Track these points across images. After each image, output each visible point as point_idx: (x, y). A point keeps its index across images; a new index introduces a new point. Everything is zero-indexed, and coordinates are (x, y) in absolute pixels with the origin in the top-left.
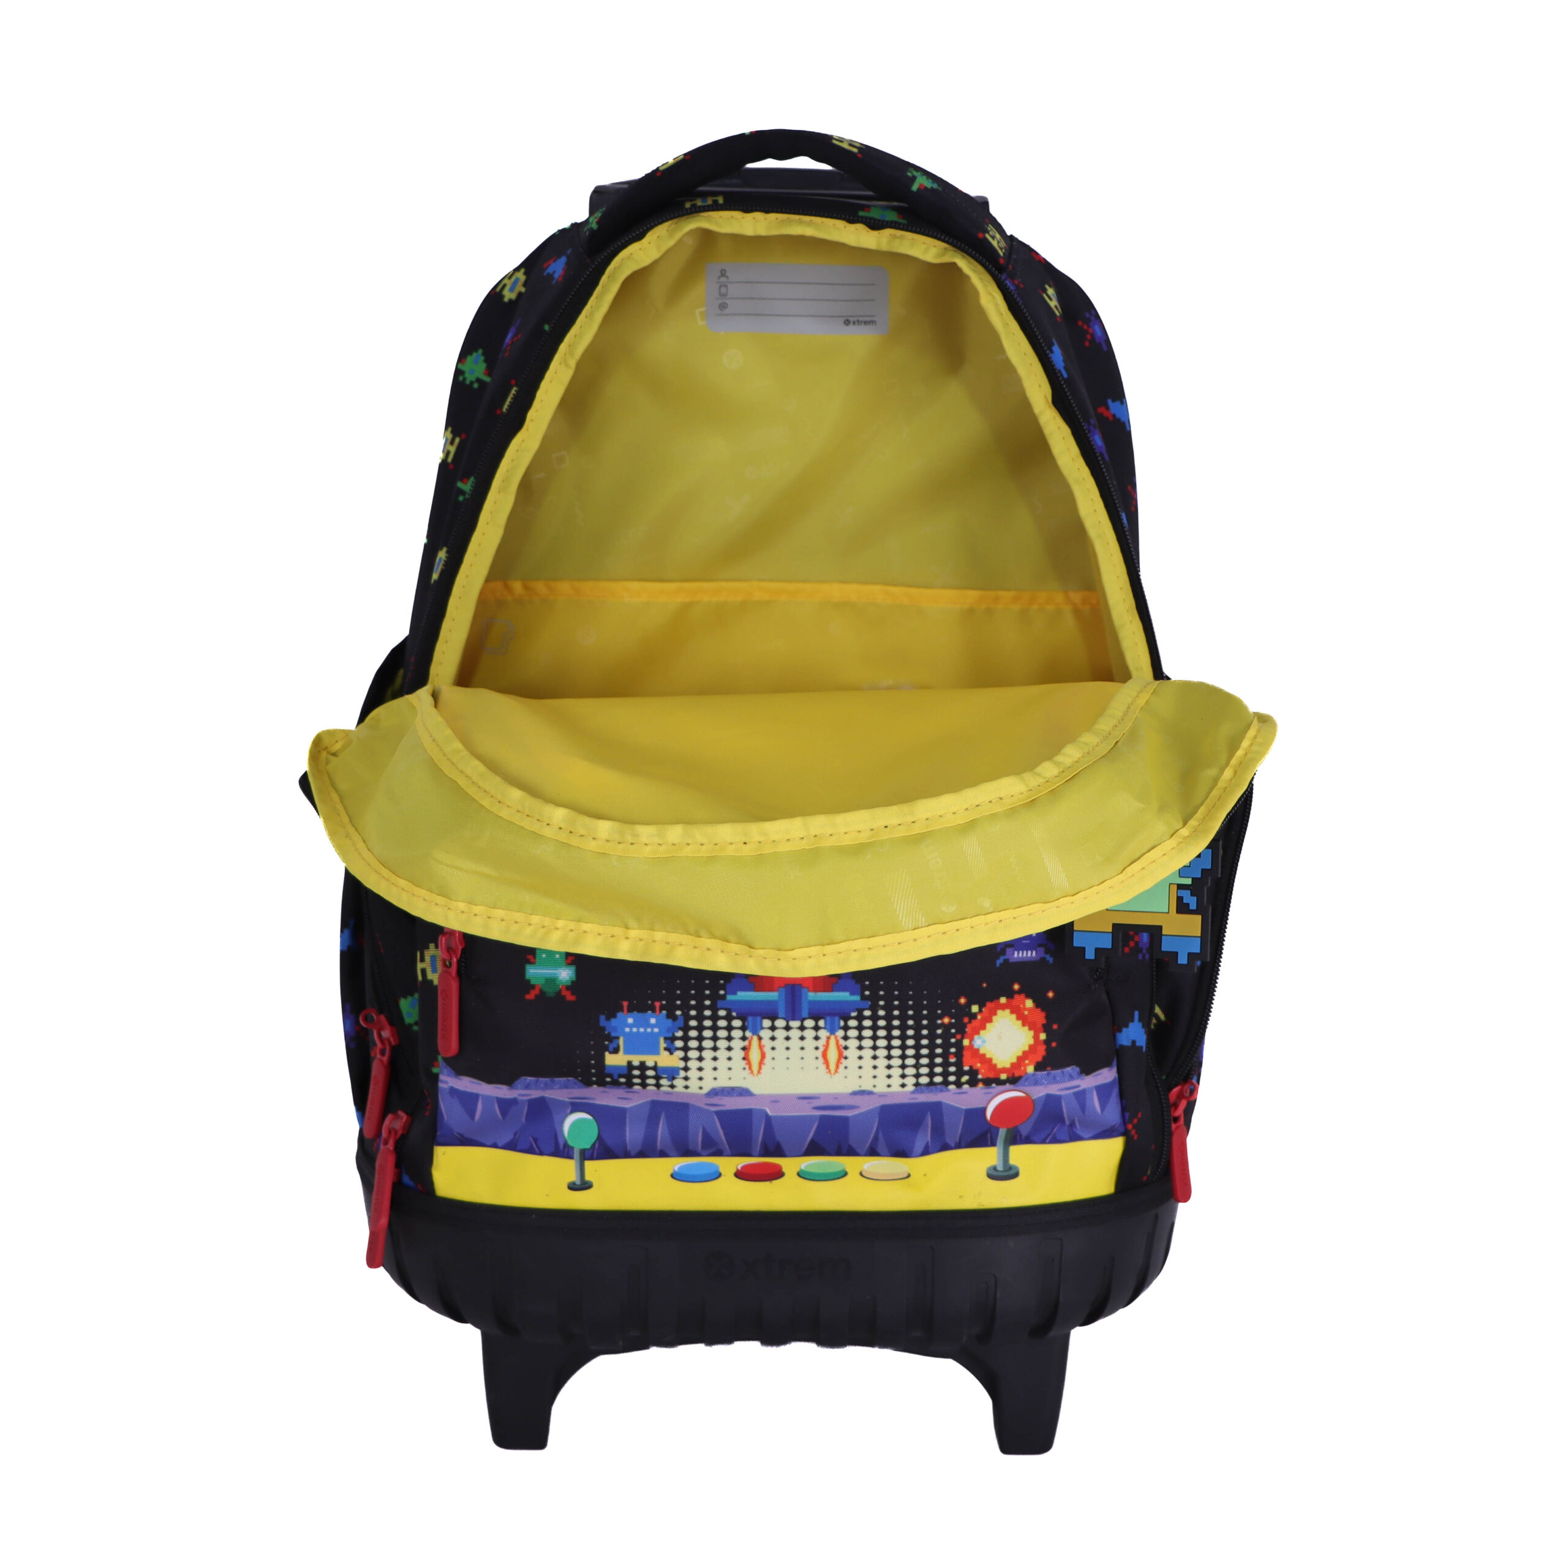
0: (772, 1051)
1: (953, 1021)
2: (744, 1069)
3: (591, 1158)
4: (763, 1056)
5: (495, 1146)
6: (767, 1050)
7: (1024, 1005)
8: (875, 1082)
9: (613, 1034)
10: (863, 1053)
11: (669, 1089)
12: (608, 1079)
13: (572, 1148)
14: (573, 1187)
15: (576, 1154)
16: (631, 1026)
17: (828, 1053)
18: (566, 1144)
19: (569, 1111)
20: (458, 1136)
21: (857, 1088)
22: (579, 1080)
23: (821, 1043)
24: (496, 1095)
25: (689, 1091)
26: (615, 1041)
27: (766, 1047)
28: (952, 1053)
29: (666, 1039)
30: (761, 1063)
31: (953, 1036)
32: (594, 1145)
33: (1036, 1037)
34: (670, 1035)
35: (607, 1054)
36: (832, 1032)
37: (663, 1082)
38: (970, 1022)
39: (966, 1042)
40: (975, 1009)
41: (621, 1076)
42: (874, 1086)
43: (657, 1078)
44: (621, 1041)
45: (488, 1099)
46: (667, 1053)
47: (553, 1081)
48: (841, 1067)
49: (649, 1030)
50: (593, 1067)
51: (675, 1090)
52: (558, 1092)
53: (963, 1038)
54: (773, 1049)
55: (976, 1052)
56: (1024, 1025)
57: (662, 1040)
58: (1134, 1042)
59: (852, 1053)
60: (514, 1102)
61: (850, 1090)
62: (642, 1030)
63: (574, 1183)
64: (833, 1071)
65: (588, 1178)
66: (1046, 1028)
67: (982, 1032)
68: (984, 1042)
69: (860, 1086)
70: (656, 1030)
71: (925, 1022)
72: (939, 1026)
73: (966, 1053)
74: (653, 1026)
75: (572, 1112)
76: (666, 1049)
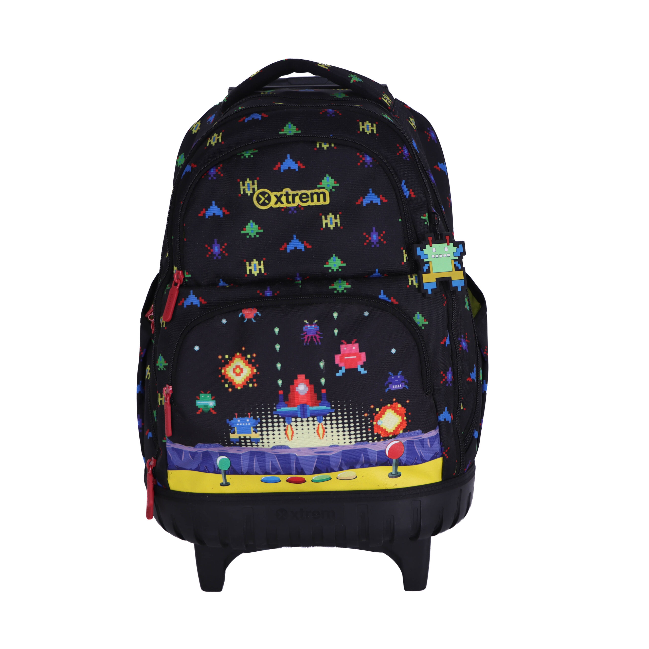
0: (296, 430)
1: (369, 415)
2: (286, 438)
3: (228, 474)
4: (293, 432)
5: (191, 470)
6: (294, 430)
7: (397, 406)
8: (339, 441)
9: (232, 426)
10: (333, 430)
11: (256, 447)
12: (232, 444)
13: (221, 470)
14: (222, 485)
15: (222, 472)
16: (239, 423)
17: (319, 430)
18: (218, 468)
19: (218, 455)
20: (176, 466)
21: (332, 444)
22: (220, 444)
23: (316, 427)
24: (189, 451)
25: (264, 447)
26: (233, 429)
27: (294, 429)
28: (369, 428)
29: (253, 427)
30: (292, 435)
31: (369, 421)
32: (229, 468)
33: (402, 419)
34: (255, 426)
35: (230, 434)
36: (320, 422)
37: (254, 444)
38: (376, 415)
39: (375, 423)
40: (377, 410)
41: (237, 442)
42: (339, 443)
43: (251, 442)
44: (236, 429)
45: (186, 452)
46: (254, 433)
47: (210, 445)
48: (325, 436)
49: (246, 424)
50: (225, 439)
51: (259, 447)
52: (213, 449)
53: (373, 422)
54: (297, 429)
55: (379, 427)
56: (397, 414)
57: (252, 428)
58: (445, 419)
59: (329, 430)
60: (196, 453)
61: (329, 445)
62: (244, 424)
63: (222, 483)
64: (321, 438)
65: (228, 481)
66: (406, 415)
67: (381, 419)
68: (382, 422)
69: (333, 443)
70: (249, 424)
71: (357, 416)
72: (363, 417)
73: (375, 428)
74: (248, 423)
75: (220, 456)
76: (254, 431)
